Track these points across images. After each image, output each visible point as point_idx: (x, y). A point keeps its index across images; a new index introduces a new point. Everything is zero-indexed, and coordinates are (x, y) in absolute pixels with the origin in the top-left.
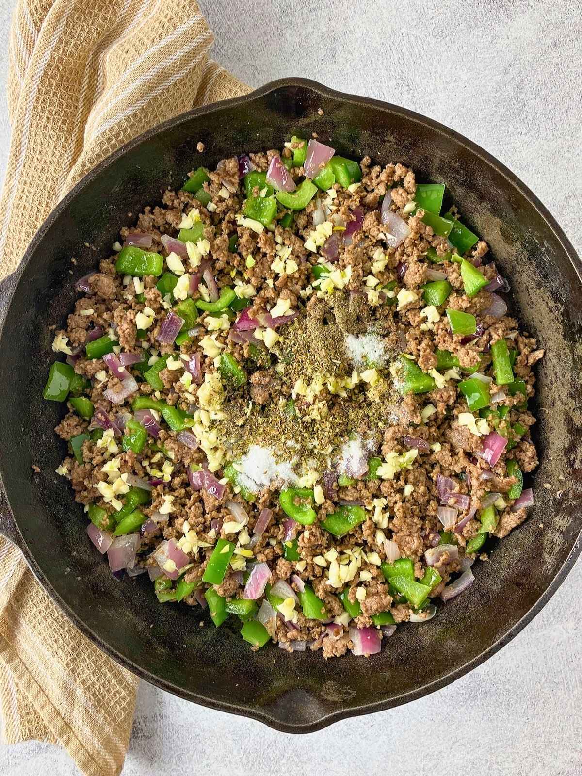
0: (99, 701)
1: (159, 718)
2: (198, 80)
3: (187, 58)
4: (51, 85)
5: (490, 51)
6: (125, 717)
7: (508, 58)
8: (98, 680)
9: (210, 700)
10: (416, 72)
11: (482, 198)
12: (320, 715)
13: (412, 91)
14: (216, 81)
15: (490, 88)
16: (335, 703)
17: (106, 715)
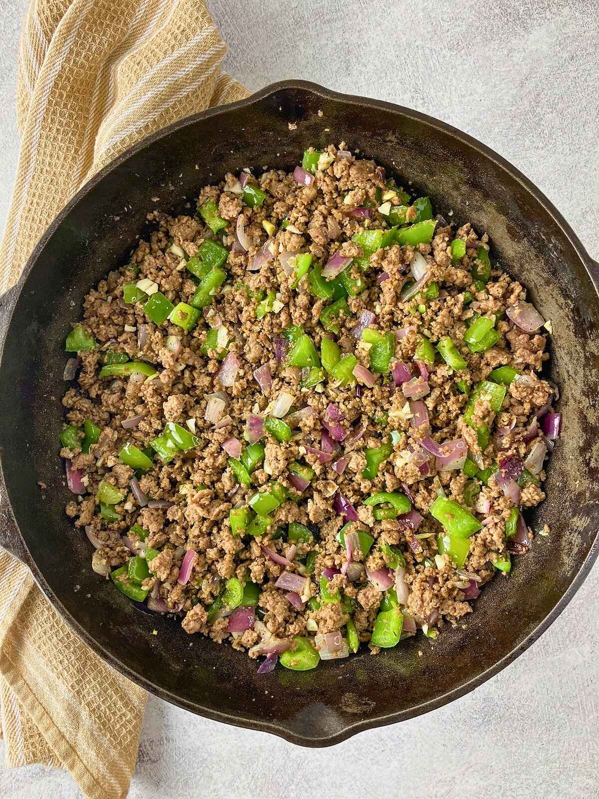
0: (104, 724)
1: (165, 742)
2: (210, 91)
3: (200, 70)
4: (61, 95)
5: (506, 65)
6: (131, 741)
7: (524, 71)
8: (103, 702)
9: (226, 715)
10: (431, 85)
11: (486, 196)
12: (339, 728)
13: (426, 104)
14: (228, 93)
15: (506, 102)
16: (354, 715)
17: (112, 739)
